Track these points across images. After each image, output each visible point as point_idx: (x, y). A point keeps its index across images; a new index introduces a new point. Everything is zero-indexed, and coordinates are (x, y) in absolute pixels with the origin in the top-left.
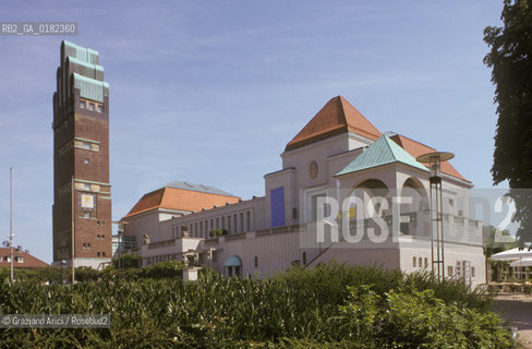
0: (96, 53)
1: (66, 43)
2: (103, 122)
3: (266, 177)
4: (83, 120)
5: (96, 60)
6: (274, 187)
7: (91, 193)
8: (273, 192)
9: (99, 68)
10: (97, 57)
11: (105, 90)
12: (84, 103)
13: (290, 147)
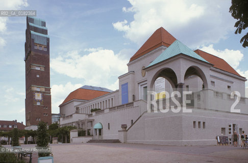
3: (120, 78)
4: (36, 55)
6: (123, 83)
7: (40, 92)
8: (122, 85)
11: (47, 39)
12: (37, 46)
13: (132, 59)
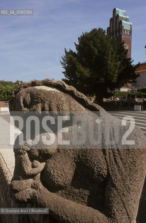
0: (125, 11)
1: (117, 9)
2: (130, 38)
4: (124, 38)
5: (125, 14)
9: (128, 17)
10: (125, 13)
11: (131, 26)
12: (124, 31)
